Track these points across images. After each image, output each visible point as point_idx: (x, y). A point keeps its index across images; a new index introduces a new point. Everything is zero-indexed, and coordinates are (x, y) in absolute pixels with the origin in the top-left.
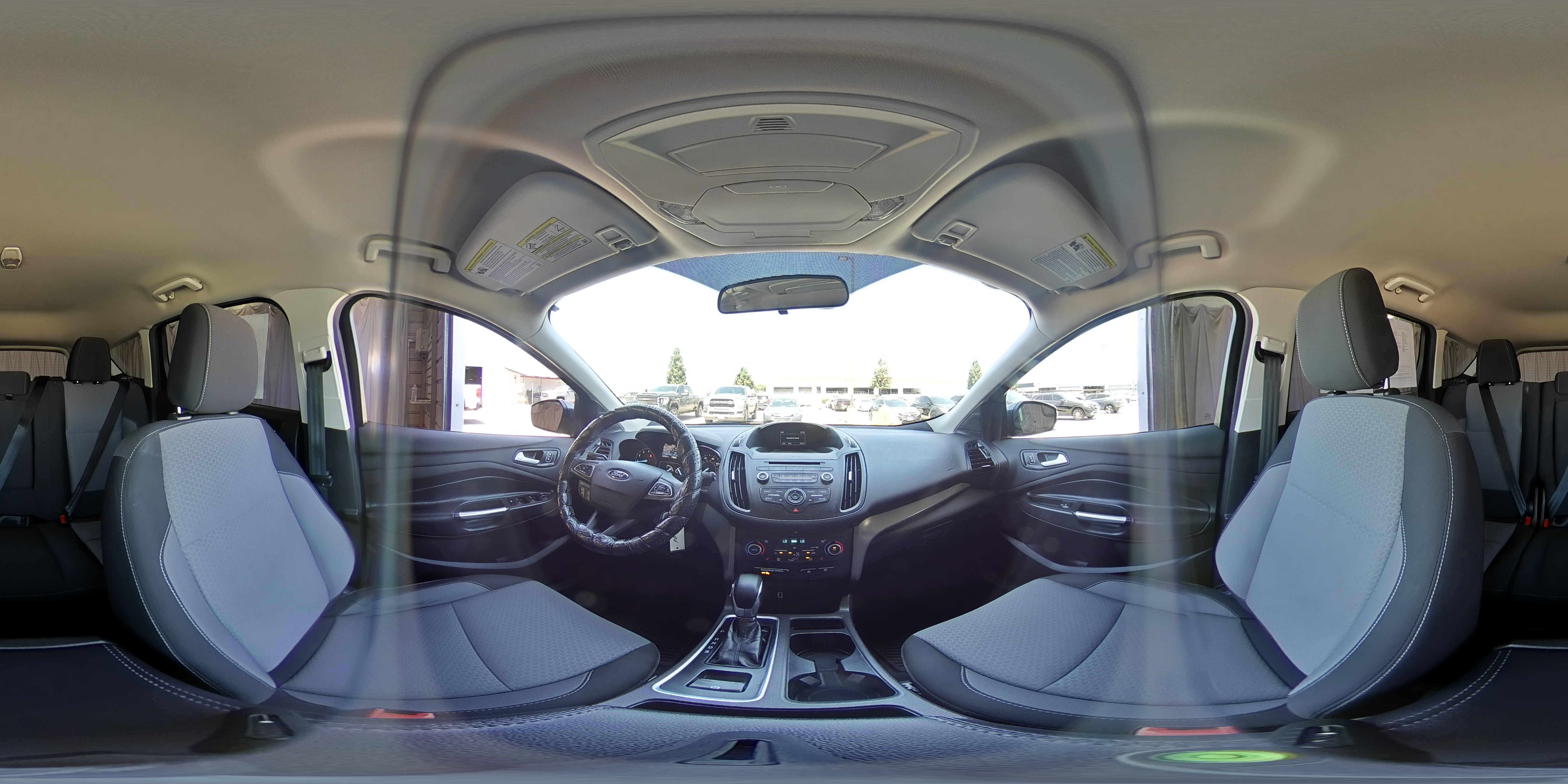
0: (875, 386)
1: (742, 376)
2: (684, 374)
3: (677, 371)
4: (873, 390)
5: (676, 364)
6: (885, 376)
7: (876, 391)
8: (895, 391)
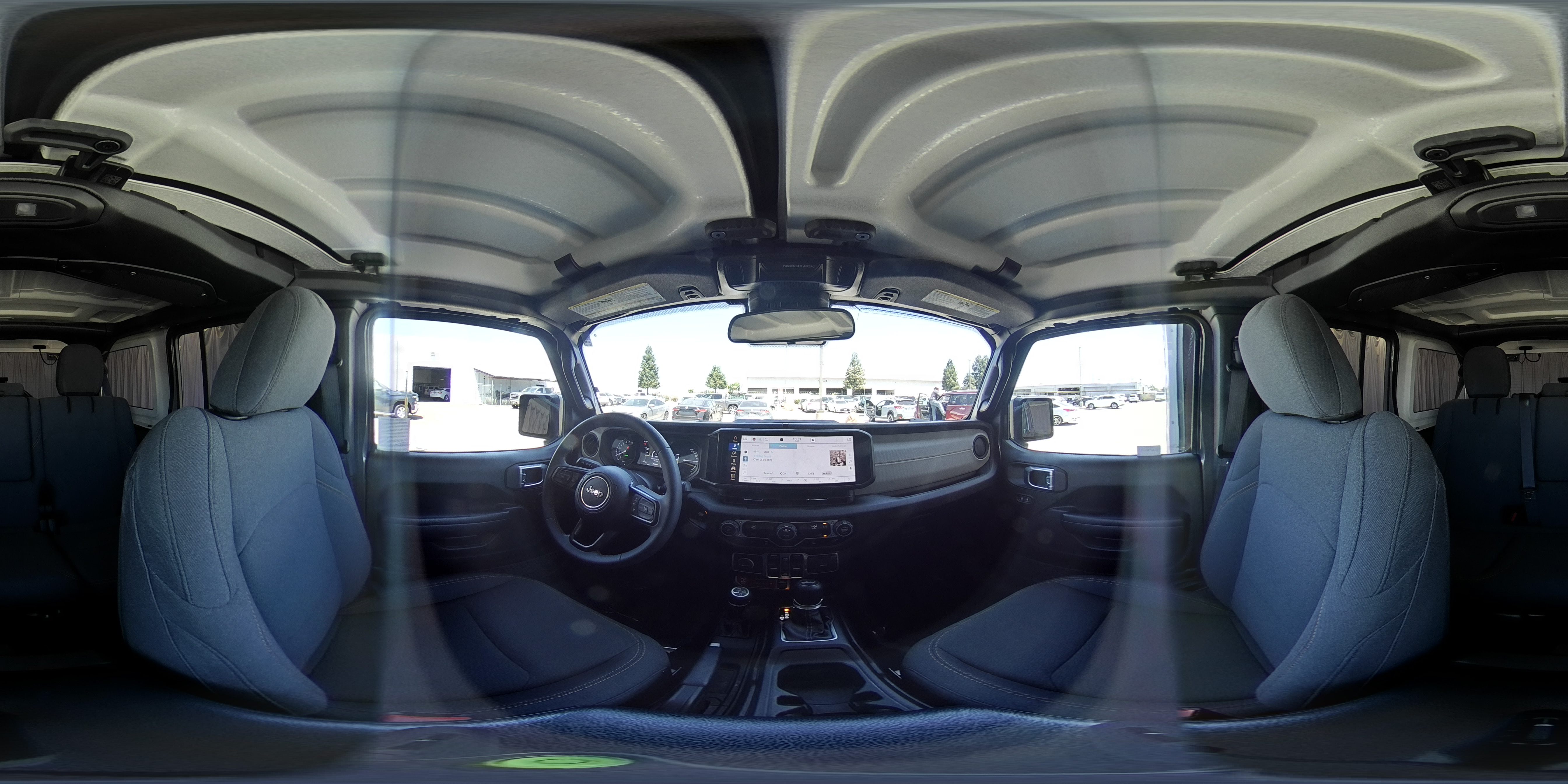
0: (848, 387)
1: (714, 376)
2: (656, 374)
3: (649, 371)
4: (846, 391)
5: (648, 364)
6: (858, 377)
7: (850, 392)
8: (869, 392)
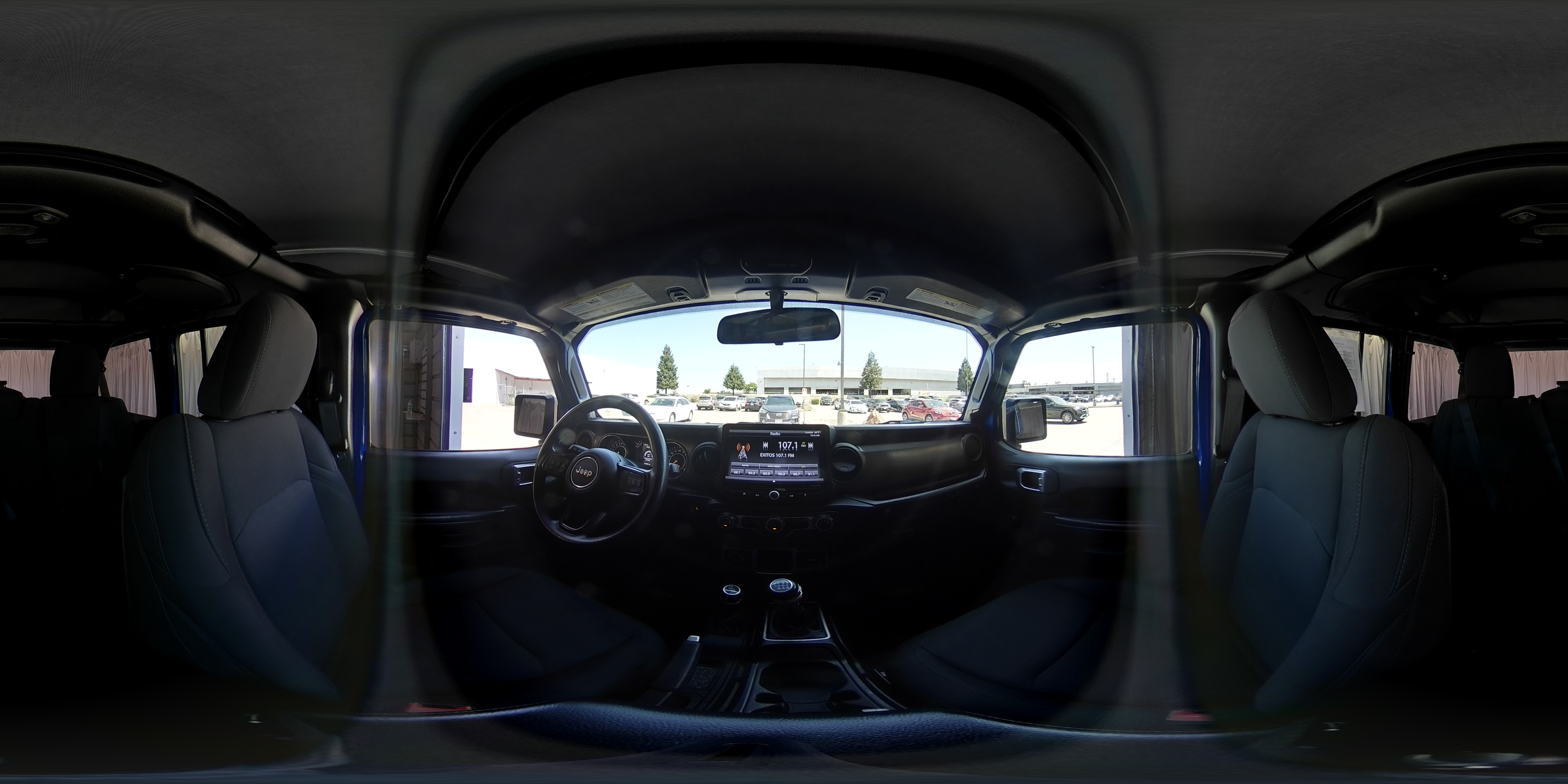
0: (865, 386)
1: (732, 376)
2: (675, 375)
3: (667, 371)
4: (863, 391)
5: (666, 365)
6: (875, 377)
7: (866, 392)
8: (885, 392)
